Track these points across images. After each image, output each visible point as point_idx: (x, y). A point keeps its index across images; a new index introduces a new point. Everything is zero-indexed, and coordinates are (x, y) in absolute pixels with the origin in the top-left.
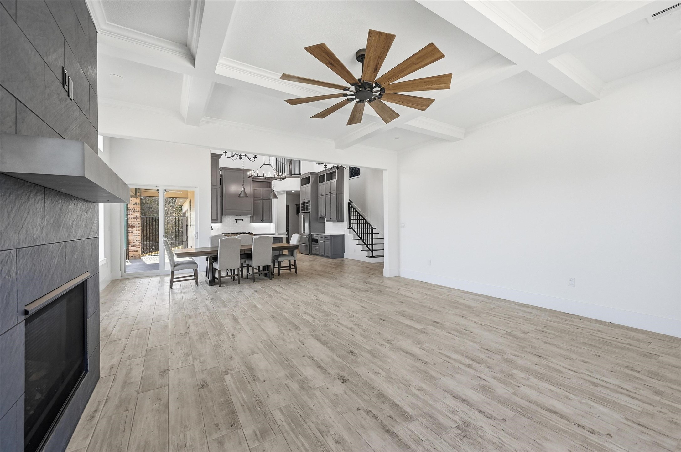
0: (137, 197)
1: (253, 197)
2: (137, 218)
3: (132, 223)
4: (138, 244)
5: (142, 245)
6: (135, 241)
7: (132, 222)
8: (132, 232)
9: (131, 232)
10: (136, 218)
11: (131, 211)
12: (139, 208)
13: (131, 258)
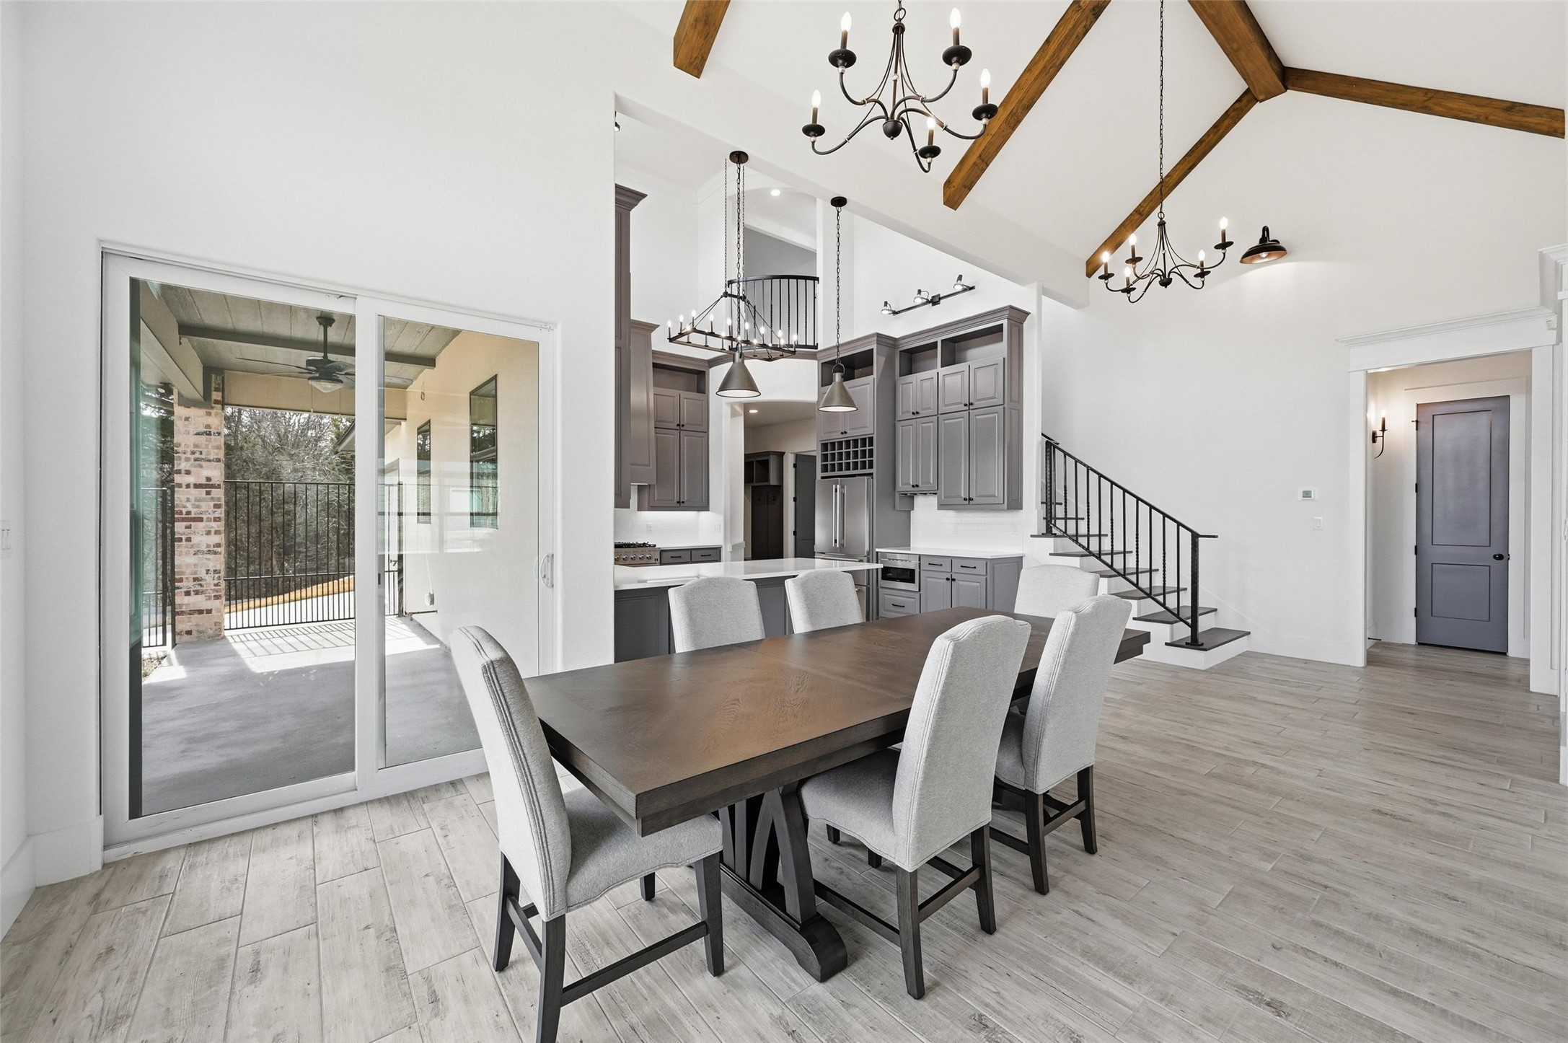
0: (212, 408)
1: (657, 421)
2: (213, 486)
3: (188, 505)
4: (215, 585)
5: (229, 588)
6: (202, 574)
7: (188, 500)
8: (189, 540)
9: (184, 537)
10: (208, 486)
11: (187, 460)
12: (218, 448)
13: (186, 638)
